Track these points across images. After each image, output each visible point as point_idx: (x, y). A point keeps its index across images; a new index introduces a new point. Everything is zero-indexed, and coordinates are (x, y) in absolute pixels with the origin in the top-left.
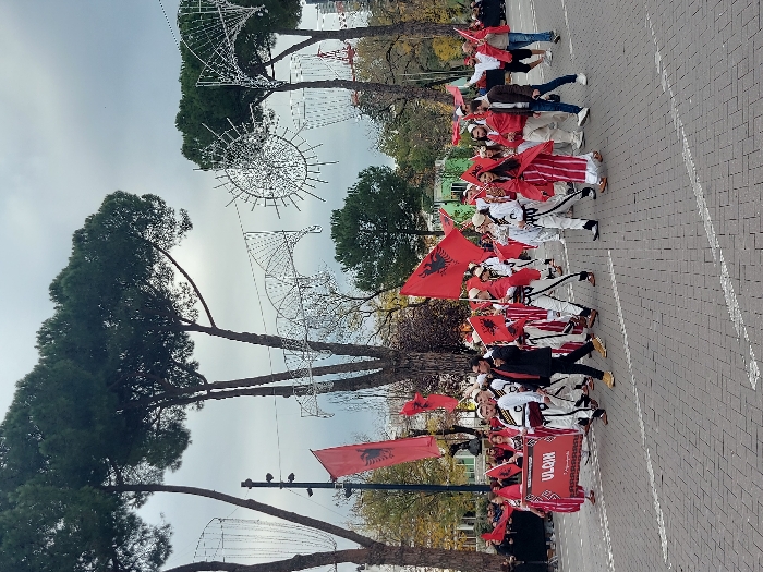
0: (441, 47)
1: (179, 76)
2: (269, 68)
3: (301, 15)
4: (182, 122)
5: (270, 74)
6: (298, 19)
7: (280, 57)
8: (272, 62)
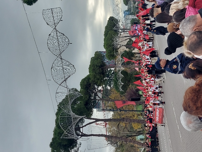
0: (135, 125)
1: (54, 130)
2: (81, 129)
3: (93, 113)
4: (52, 145)
5: (82, 131)
6: (92, 114)
7: (85, 126)
8: (82, 127)
